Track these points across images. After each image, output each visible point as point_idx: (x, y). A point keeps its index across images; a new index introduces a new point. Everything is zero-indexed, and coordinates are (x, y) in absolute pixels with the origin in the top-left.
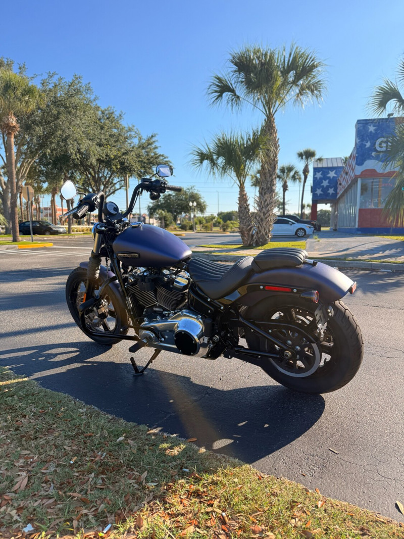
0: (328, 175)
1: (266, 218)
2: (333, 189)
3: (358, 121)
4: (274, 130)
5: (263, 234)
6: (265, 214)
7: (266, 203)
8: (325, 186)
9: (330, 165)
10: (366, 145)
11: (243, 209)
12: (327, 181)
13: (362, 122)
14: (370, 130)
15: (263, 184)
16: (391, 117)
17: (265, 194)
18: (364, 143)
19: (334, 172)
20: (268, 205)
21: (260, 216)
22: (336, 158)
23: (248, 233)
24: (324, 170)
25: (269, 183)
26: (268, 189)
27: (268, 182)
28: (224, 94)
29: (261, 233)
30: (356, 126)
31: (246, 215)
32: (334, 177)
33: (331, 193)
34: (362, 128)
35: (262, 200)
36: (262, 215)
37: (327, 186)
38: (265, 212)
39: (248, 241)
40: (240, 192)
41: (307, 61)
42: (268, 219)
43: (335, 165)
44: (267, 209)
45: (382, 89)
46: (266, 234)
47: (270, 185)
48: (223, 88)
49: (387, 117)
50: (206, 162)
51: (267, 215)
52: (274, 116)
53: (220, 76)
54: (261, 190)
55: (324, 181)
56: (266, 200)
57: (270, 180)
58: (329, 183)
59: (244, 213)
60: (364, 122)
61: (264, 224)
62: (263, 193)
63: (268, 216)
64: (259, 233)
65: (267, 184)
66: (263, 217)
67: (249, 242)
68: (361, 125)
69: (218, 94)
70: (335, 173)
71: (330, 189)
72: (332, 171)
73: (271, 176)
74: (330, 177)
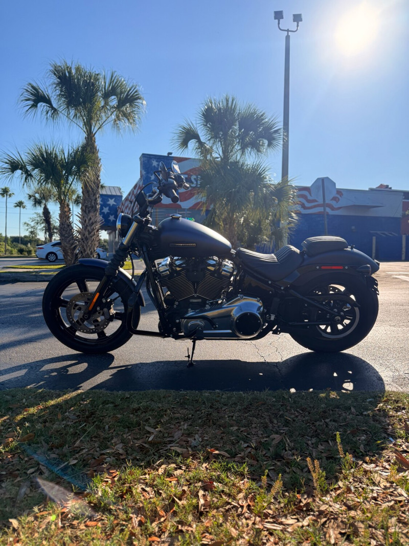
0: (108, 203)
1: (91, 237)
2: (113, 216)
3: (143, 154)
4: (96, 150)
5: (88, 253)
6: (90, 233)
7: (91, 222)
8: (106, 213)
9: (109, 193)
10: (151, 178)
11: (66, 226)
12: (108, 208)
13: (146, 156)
14: (153, 165)
15: (86, 202)
16: (170, 155)
17: (89, 212)
18: (150, 175)
19: (113, 200)
20: (92, 224)
21: (84, 235)
22: (113, 187)
23: (71, 252)
24: (104, 197)
25: (93, 202)
26: (92, 207)
27: (92, 200)
28: (39, 105)
29: (86, 253)
30: (140, 158)
31: (69, 233)
32: (113, 205)
33: (112, 220)
34: (146, 161)
35: (86, 218)
36: (87, 233)
37: (107, 213)
38: (90, 230)
39: (71, 261)
40: (60, 208)
41: (131, 91)
42: (93, 238)
43: (114, 194)
44: (92, 227)
45: (184, 128)
46: (92, 253)
47: (94, 203)
48: (38, 98)
49: (167, 155)
50: (19, 172)
51: (93, 233)
52: (95, 136)
53: (35, 85)
54: (84, 208)
55: (104, 208)
56: (90, 219)
57: (94, 198)
58: (109, 210)
59: (67, 231)
60: (149, 156)
61: (90, 242)
62: (87, 212)
63: (93, 236)
64: (83, 251)
65: (91, 202)
66: (88, 236)
67: (73, 262)
68: (146, 159)
69: (32, 103)
70: (115, 201)
71: (111, 216)
72: (111, 199)
73: (94, 195)
74: (110, 205)
